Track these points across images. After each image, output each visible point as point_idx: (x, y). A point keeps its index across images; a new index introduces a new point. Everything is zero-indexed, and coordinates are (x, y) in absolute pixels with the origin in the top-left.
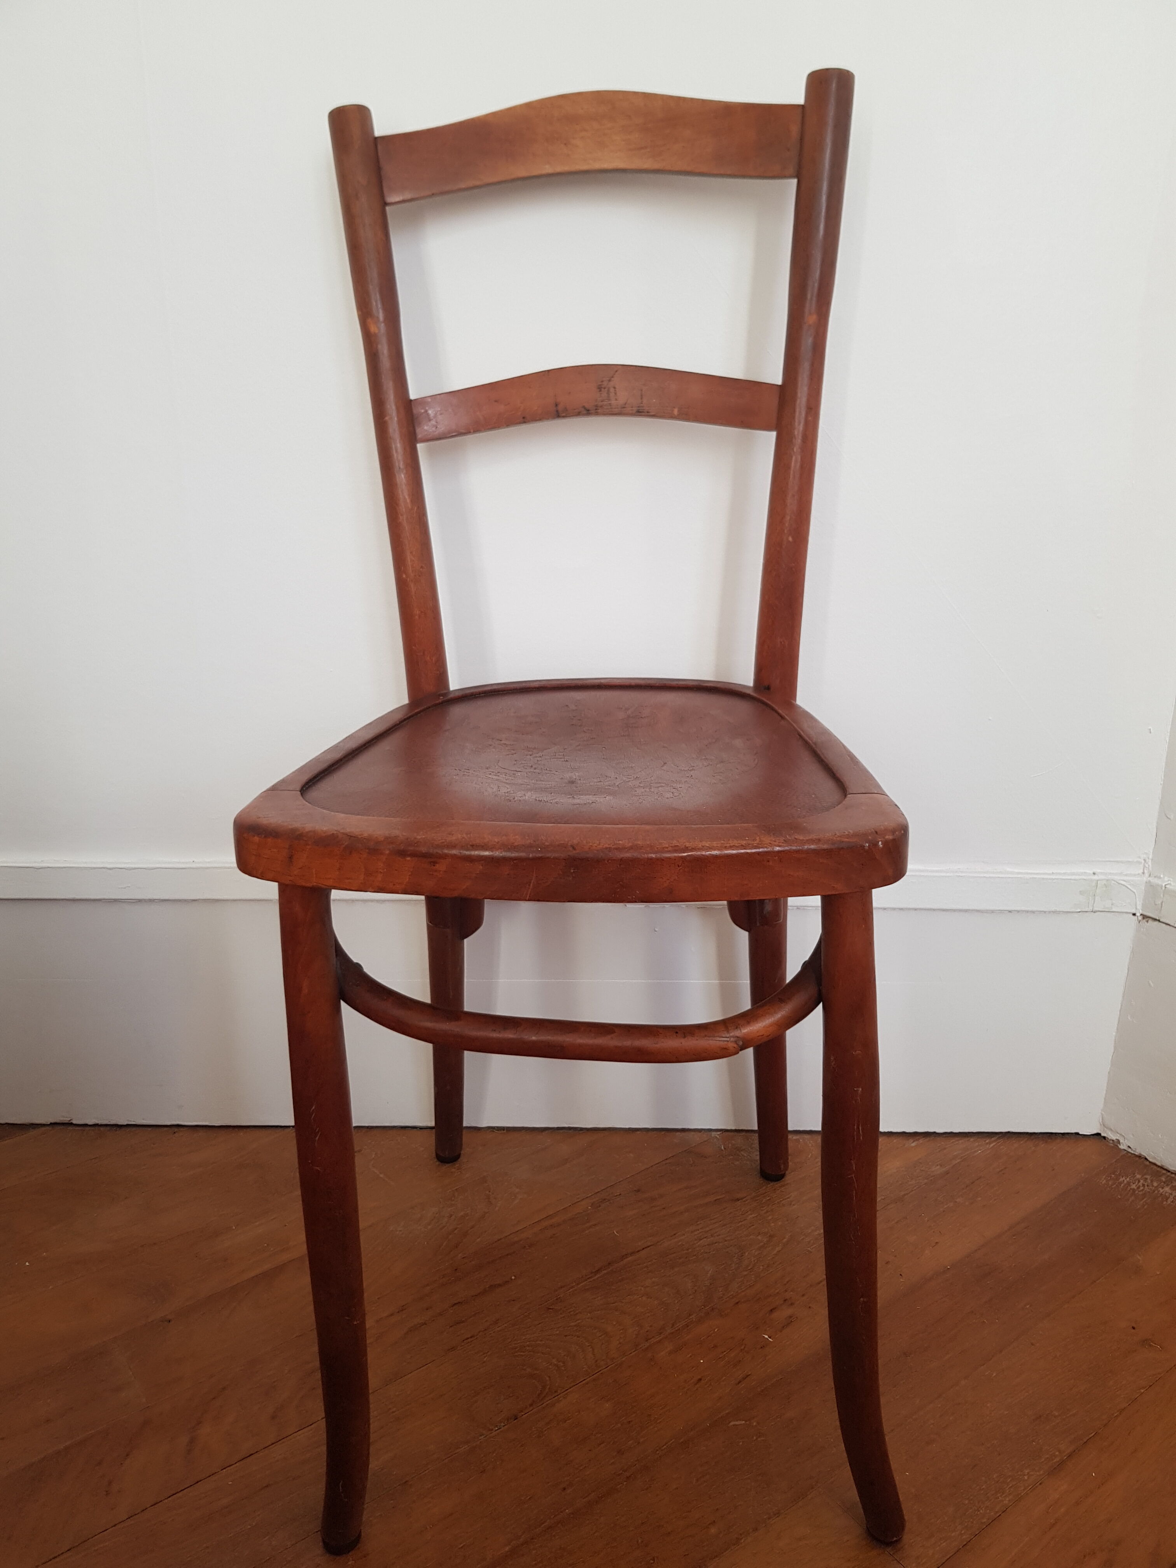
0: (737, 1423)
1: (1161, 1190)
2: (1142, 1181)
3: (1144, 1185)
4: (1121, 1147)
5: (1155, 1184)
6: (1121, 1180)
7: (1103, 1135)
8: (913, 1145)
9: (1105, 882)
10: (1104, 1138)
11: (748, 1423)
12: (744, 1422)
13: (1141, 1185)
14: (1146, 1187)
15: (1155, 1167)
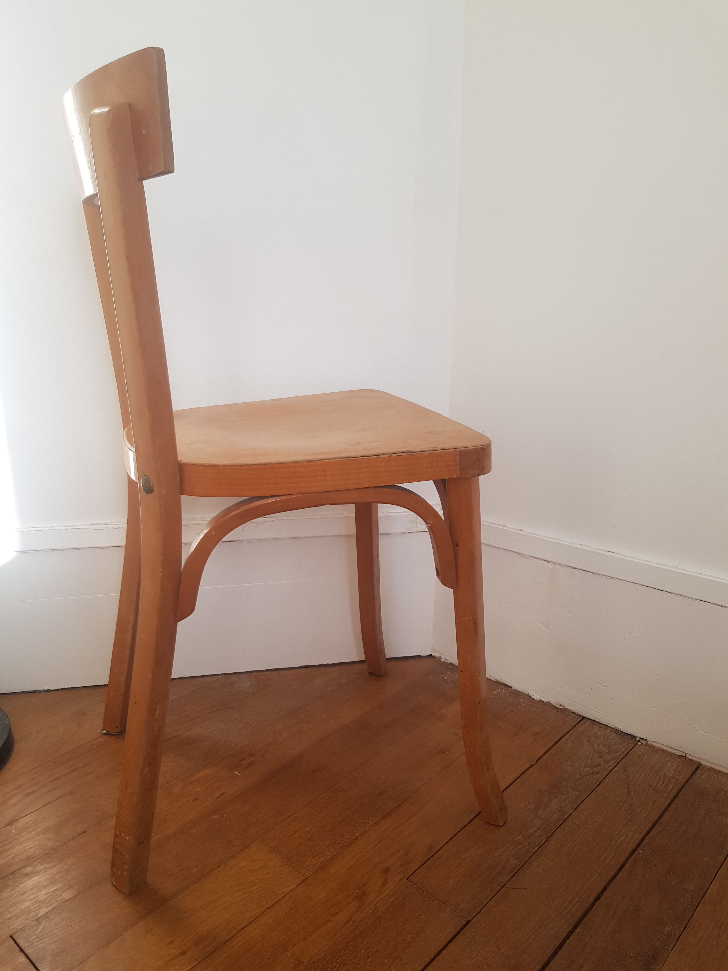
0: (215, 817)
4: (442, 660)
7: (433, 655)
10: (434, 656)
11: (221, 816)
12: (219, 816)
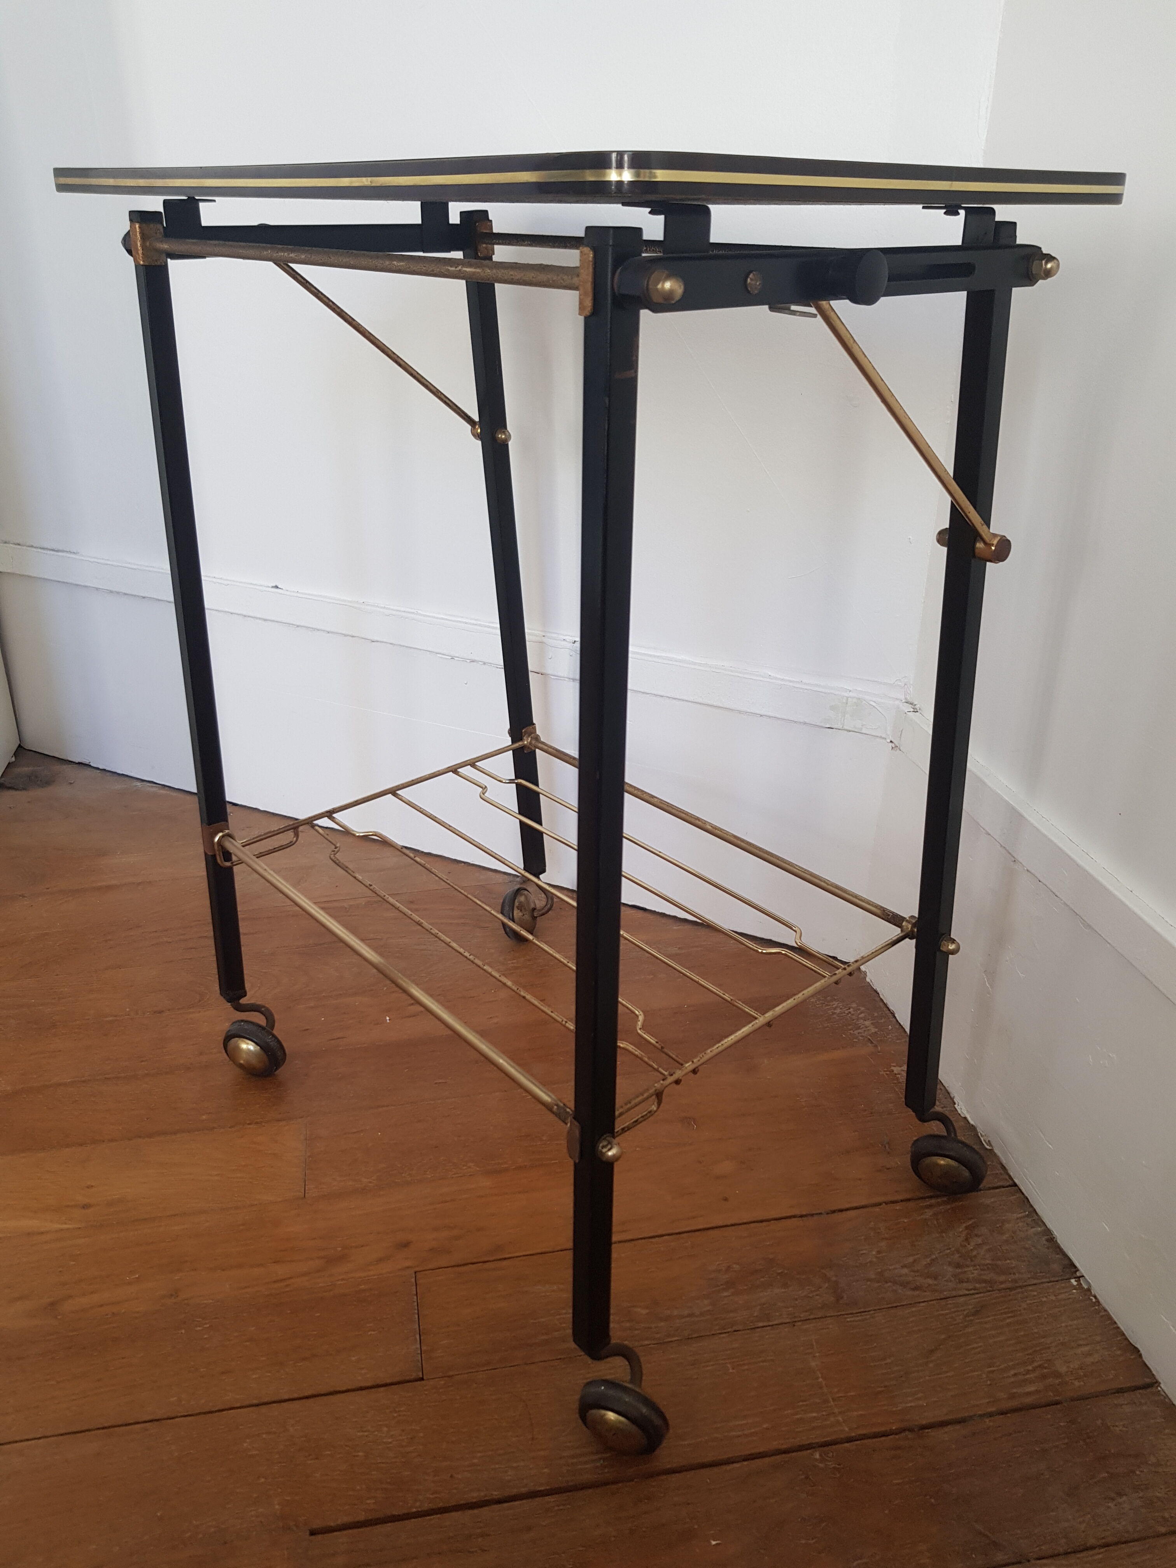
1: (862, 1021)
2: (851, 1010)
3: (850, 1012)
5: (862, 1015)
6: (831, 1003)
8: (675, 928)
9: (855, 700)
13: (846, 1012)
14: (850, 1015)
15: (881, 1004)
